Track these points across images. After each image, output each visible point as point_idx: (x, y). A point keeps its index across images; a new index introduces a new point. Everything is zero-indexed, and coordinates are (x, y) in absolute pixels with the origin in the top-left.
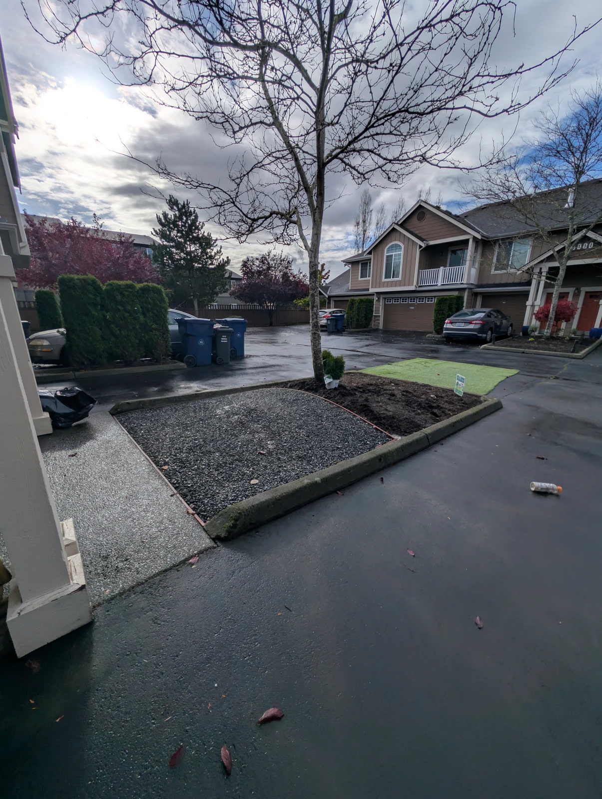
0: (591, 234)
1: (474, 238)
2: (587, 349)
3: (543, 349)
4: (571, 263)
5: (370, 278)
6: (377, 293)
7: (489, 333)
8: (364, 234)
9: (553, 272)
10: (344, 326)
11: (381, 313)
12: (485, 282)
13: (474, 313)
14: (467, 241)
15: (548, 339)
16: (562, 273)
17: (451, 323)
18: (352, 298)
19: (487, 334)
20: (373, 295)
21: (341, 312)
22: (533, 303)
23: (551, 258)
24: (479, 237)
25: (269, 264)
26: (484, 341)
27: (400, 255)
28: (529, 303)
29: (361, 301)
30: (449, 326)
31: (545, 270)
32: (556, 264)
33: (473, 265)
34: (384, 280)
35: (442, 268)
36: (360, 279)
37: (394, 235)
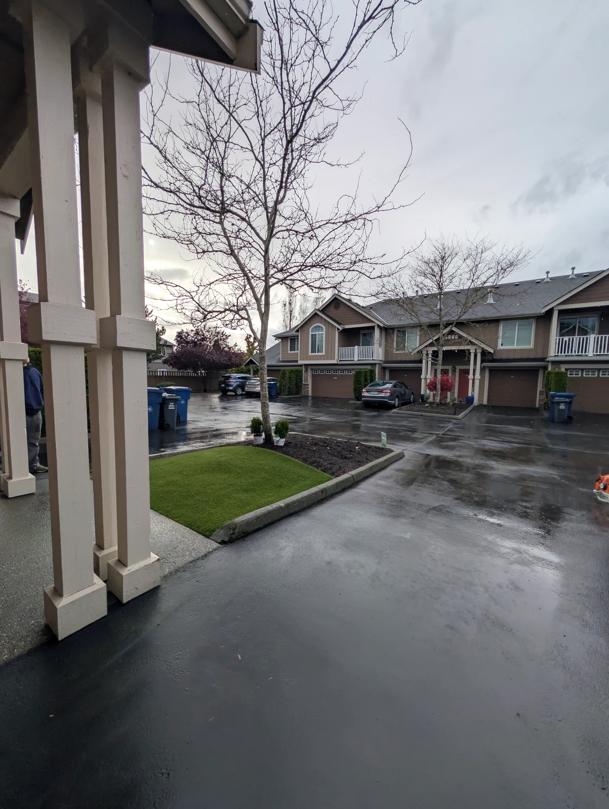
0: (454, 329)
1: (378, 326)
2: (464, 412)
3: (436, 413)
4: (445, 348)
5: (299, 352)
6: (305, 364)
7: (397, 400)
8: (291, 314)
9: (435, 354)
10: (277, 393)
11: (310, 382)
12: (390, 359)
13: (384, 384)
14: (373, 328)
15: (438, 405)
16: (441, 356)
17: (367, 391)
18: (284, 368)
19: (395, 401)
20: (302, 366)
21: (273, 380)
22: (426, 377)
23: (431, 345)
24: (382, 325)
25: (203, 335)
26: (393, 407)
27: (322, 334)
28: (423, 376)
29: (292, 371)
30: (366, 394)
31: (430, 352)
32: (435, 349)
33: (380, 345)
34: (310, 354)
35: (356, 347)
36: (289, 352)
37: (316, 319)
